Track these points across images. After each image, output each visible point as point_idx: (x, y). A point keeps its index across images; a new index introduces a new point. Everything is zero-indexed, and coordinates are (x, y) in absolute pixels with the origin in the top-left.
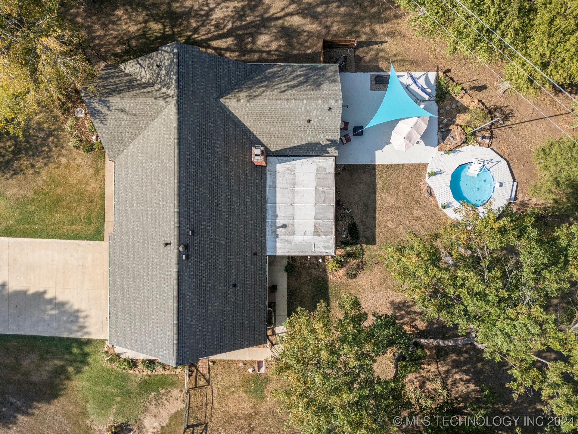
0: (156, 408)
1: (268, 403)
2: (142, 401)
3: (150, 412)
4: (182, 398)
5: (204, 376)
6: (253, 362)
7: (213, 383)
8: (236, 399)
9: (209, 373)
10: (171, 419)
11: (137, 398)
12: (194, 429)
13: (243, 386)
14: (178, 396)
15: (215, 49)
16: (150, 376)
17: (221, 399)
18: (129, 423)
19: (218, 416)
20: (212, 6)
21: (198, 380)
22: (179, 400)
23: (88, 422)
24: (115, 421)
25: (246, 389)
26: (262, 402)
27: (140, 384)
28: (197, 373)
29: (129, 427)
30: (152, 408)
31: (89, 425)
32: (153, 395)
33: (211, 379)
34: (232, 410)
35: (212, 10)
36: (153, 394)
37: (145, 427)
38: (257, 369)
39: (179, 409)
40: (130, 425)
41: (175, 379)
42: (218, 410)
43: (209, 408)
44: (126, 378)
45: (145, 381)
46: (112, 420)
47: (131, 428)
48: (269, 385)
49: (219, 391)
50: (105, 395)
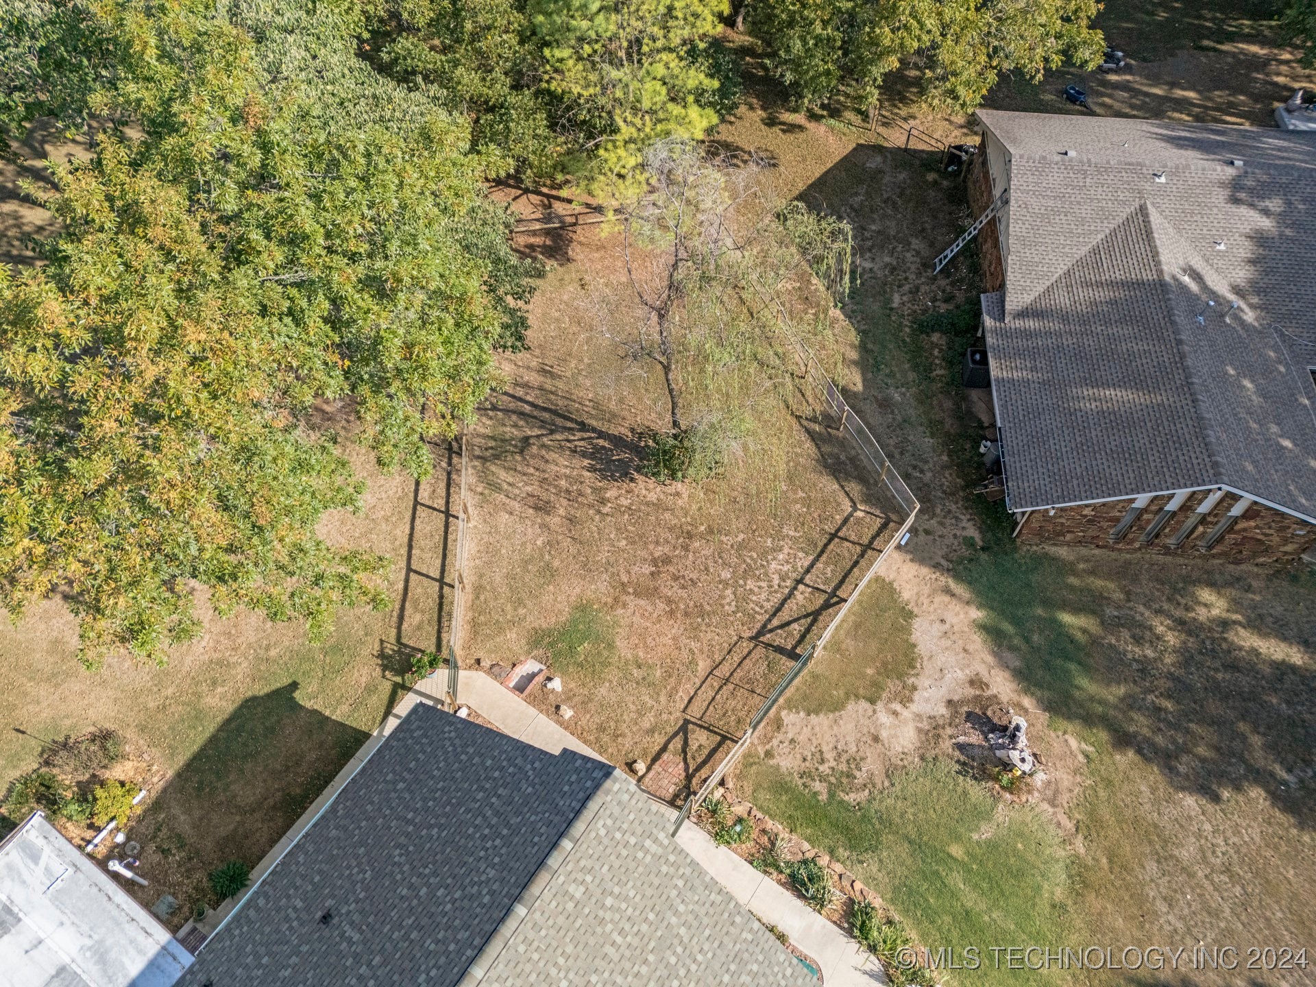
0: (862, 759)
1: (578, 590)
2: (890, 801)
3: (884, 758)
4: (780, 736)
5: (684, 751)
6: (533, 701)
7: (674, 719)
8: (646, 646)
9: (664, 749)
10: (837, 706)
11: (902, 817)
12: (795, 647)
13: (606, 664)
14: (785, 748)
16: (832, 852)
17: (682, 669)
18: (957, 767)
19: (716, 637)
21: (706, 752)
22: (790, 736)
23: (1079, 845)
24: (996, 799)
25: (605, 653)
26: (590, 603)
27: (874, 849)
28: (698, 769)
29: (962, 758)
30: (872, 766)
31: (1080, 836)
32: (852, 796)
33: (671, 730)
34: (674, 628)
36: (851, 798)
37: (920, 730)
38: (539, 679)
39: (802, 714)
40: (958, 761)
41: (763, 796)
42: (706, 649)
43: (725, 670)
44: (904, 894)
45: (852, 848)
46: (1001, 806)
47: (957, 753)
48: (544, 626)
49: (675, 689)
50: (991, 889)
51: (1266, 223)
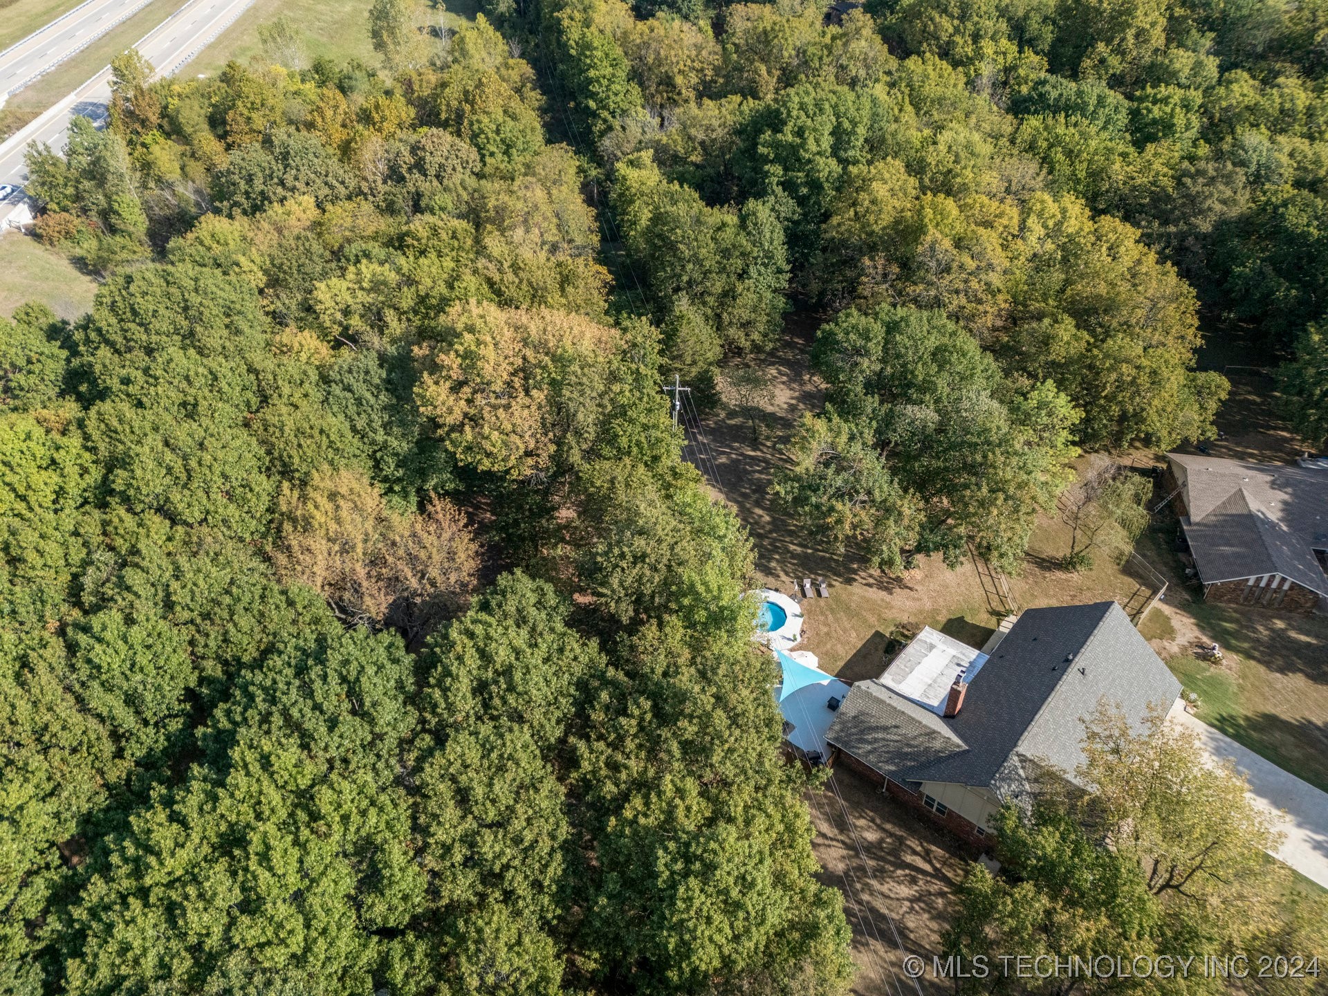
15: (930, 862)
18: (1194, 657)
20: (907, 904)
31: (1241, 679)
35: (911, 901)
37: (1180, 648)
47: (1194, 654)
50: (1212, 687)
51: (1286, 497)
